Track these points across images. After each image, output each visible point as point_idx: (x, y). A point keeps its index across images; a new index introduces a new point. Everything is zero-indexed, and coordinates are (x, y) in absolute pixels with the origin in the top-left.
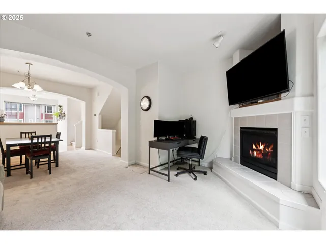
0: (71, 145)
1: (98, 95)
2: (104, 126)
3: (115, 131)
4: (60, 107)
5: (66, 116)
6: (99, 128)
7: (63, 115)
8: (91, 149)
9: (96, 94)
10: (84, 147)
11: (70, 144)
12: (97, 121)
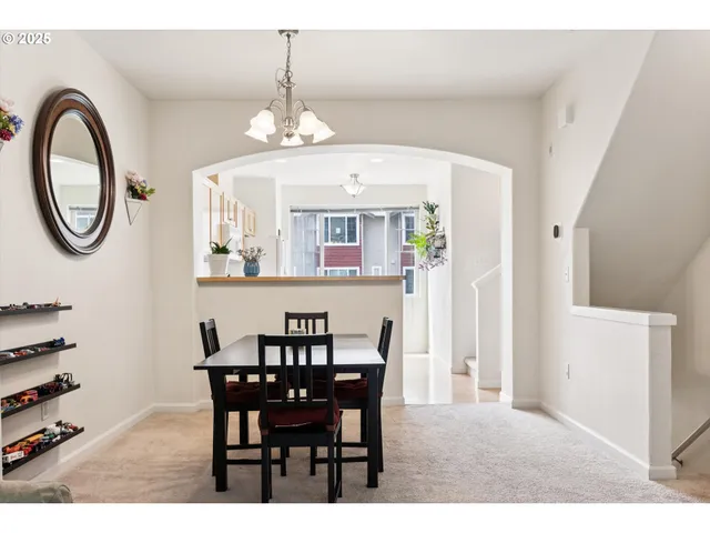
0: (466, 373)
1: (571, 117)
2: (601, 293)
3: (670, 319)
4: (431, 209)
5: (449, 245)
6: (577, 303)
7: (438, 243)
8: (537, 409)
9: (562, 114)
10: (506, 396)
11: (461, 368)
12: (565, 262)
